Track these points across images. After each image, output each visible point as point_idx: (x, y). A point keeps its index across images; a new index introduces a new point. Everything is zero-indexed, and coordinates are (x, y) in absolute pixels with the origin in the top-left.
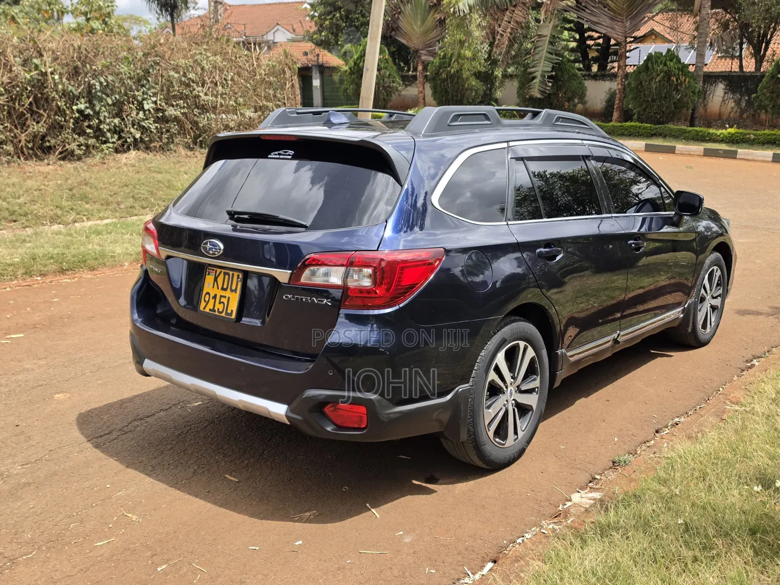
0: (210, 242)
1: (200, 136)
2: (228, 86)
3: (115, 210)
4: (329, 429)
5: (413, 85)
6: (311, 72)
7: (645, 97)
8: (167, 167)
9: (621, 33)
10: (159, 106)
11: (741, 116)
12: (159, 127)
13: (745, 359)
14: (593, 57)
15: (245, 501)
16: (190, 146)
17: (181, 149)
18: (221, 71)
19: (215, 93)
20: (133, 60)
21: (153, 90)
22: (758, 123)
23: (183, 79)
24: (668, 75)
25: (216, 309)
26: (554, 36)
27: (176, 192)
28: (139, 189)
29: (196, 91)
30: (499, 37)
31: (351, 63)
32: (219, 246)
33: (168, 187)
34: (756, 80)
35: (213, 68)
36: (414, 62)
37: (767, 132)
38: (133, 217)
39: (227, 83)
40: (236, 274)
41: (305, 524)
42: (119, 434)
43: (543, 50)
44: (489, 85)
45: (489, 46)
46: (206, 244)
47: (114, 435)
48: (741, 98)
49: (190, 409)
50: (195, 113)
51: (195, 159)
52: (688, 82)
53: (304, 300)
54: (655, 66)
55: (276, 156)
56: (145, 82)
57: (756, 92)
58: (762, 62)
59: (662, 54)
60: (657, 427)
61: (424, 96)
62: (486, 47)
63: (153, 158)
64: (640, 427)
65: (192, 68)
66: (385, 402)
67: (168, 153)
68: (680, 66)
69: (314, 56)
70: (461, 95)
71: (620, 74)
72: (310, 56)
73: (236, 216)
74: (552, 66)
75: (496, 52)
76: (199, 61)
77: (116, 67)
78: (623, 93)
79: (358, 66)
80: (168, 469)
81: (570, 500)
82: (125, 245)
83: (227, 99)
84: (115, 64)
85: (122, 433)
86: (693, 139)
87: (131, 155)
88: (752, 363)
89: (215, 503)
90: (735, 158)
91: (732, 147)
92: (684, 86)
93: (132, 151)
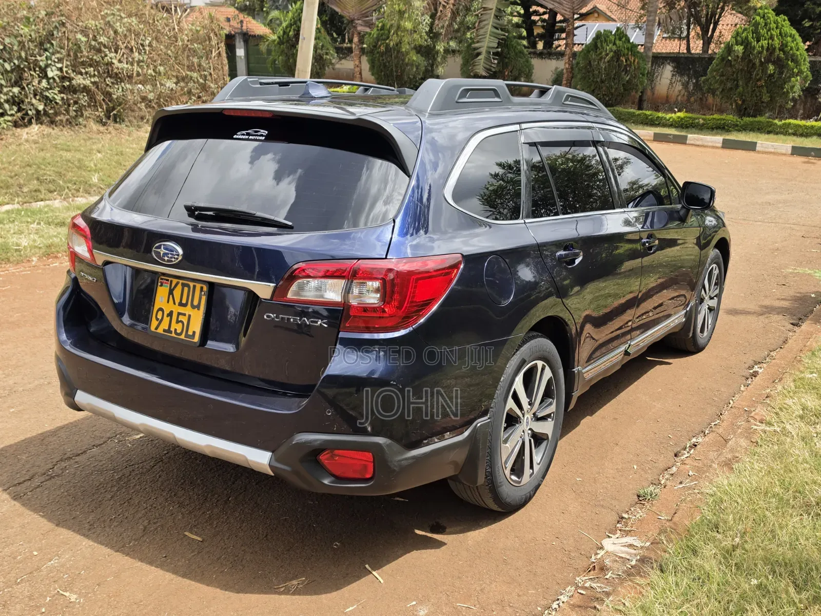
0: (164, 245)
1: (114, 109)
2: (145, 53)
3: (17, 194)
4: (326, 482)
5: (348, 58)
6: (234, 41)
7: (594, 78)
8: (76, 144)
9: (569, 8)
10: (65, 74)
11: (688, 100)
12: (65, 98)
13: (747, 366)
14: (538, 34)
15: (214, 568)
16: (102, 120)
17: (92, 124)
18: (137, 35)
19: (131, 60)
20: (34, 20)
21: (58, 55)
22: (705, 107)
23: (93, 43)
24: (618, 54)
25: (172, 329)
26: (500, 9)
27: (88, 173)
28: (44, 170)
29: (108, 58)
30: (441, 8)
31: (280, 31)
32: (177, 251)
33: (79, 168)
34: (704, 62)
35: (127, 31)
36: (349, 33)
37: (716, 116)
38: (39, 203)
39: (144, 49)
40: (198, 286)
41: (294, 597)
42: (43, 480)
43: (488, 24)
44: (430, 61)
45: (431, 17)
46: (159, 247)
47: (37, 481)
48: (689, 80)
49: (130, 443)
50: (108, 83)
51: (108, 135)
52: (638, 63)
53: (292, 320)
54: (604, 45)
55: (244, 137)
56: (48, 45)
57: (705, 74)
58: (709, 44)
59: (611, 32)
60: (676, 449)
61: (361, 70)
62: (427, 19)
63: (59, 134)
64: (657, 451)
65: (104, 30)
66: (396, 447)
67: (77, 128)
68: (629, 46)
69: (238, 23)
70: (401, 70)
71: (568, 53)
72: (233, 23)
73: (197, 213)
74: (497, 41)
75: (438, 25)
76: (111, 23)
77: (14, 28)
78: (571, 72)
79: (288, 35)
80: (110, 527)
81: (602, 548)
82: (32, 236)
83: (145, 67)
84: (12, 24)
85: (47, 478)
86: (642, 123)
87: (33, 130)
88: (754, 370)
89: (175, 572)
90: (685, 144)
91: (682, 132)
92: (633, 67)
93: (34, 125)
